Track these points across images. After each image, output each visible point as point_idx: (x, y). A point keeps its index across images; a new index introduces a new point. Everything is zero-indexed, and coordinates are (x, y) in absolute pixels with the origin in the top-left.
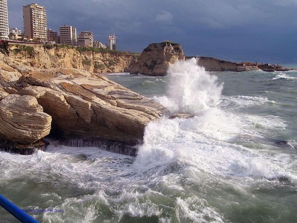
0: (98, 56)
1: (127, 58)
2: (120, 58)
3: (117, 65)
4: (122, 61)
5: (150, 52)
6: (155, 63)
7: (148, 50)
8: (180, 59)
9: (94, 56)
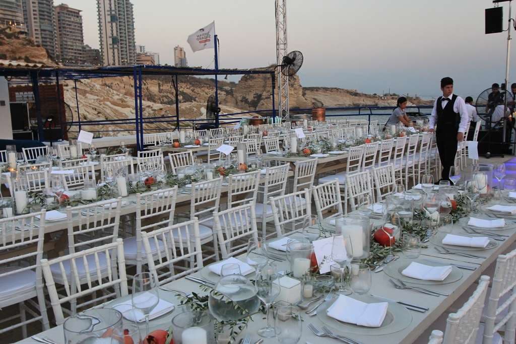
1: (210, 90)
2: (199, 90)
3: (195, 100)
4: (203, 95)
5: (251, 80)
6: (259, 97)
7: (248, 77)
8: (296, 91)
9: (161, 88)
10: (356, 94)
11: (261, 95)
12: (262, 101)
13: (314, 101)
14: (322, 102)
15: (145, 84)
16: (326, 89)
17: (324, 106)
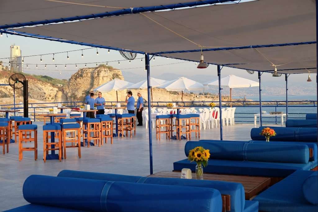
1: (44, 86)
4: (37, 90)
5: (80, 79)
7: (77, 76)
10: (175, 93)
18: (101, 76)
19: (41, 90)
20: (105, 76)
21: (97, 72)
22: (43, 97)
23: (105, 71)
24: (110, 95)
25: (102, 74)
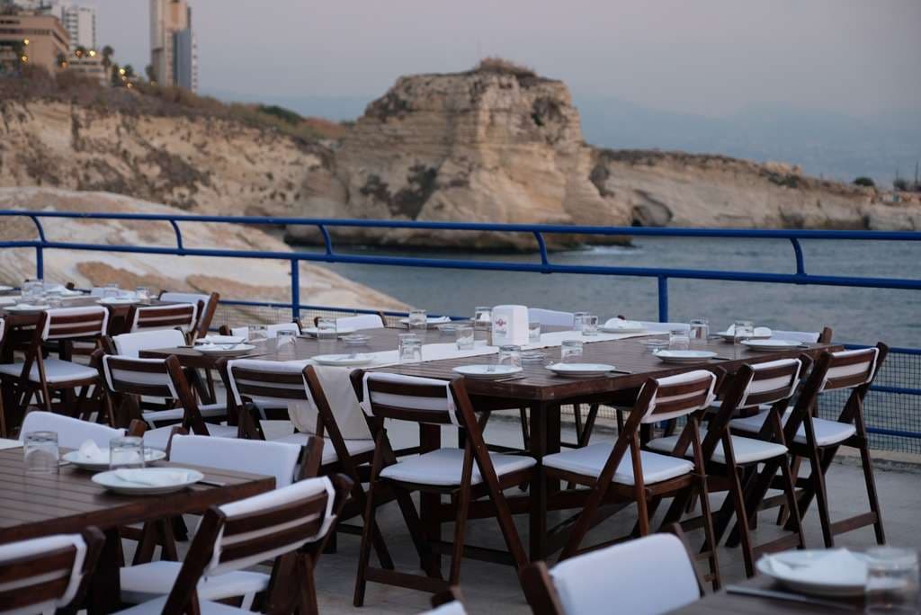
0: (105, 134)
1: (265, 148)
2: (224, 145)
3: (206, 183)
4: (238, 163)
5: (401, 118)
6: (428, 179)
7: (391, 107)
8: (565, 163)
9: (83, 132)
10: (793, 181)
11: (433, 173)
12: (438, 196)
13: (637, 201)
14: (670, 204)
15: (21, 117)
16: (681, 159)
17: (674, 219)
18: (486, 107)
19: (253, 162)
20: (501, 105)
21: (467, 89)
22: (261, 189)
23: (502, 86)
24: (520, 186)
25: (490, 98)
